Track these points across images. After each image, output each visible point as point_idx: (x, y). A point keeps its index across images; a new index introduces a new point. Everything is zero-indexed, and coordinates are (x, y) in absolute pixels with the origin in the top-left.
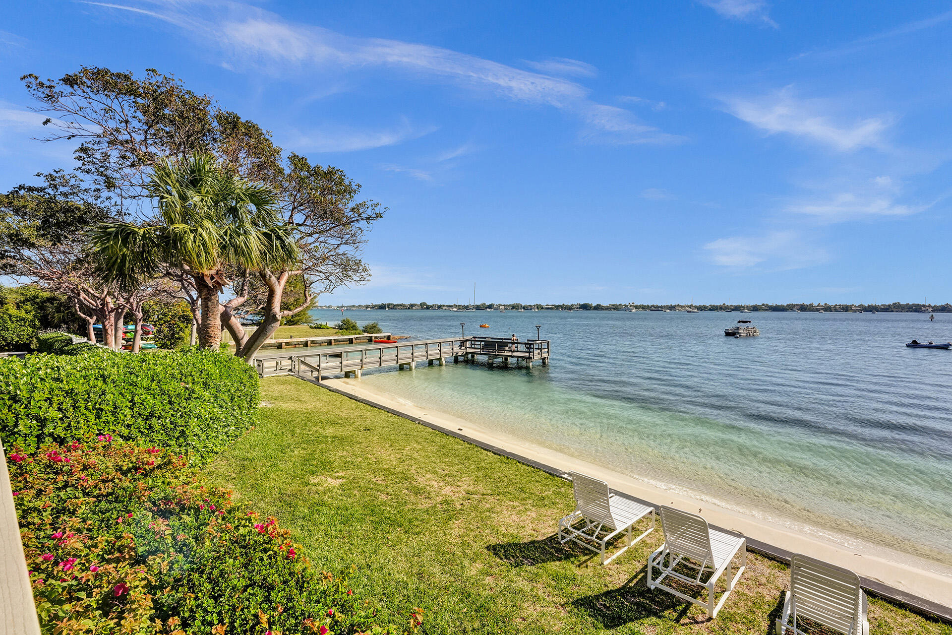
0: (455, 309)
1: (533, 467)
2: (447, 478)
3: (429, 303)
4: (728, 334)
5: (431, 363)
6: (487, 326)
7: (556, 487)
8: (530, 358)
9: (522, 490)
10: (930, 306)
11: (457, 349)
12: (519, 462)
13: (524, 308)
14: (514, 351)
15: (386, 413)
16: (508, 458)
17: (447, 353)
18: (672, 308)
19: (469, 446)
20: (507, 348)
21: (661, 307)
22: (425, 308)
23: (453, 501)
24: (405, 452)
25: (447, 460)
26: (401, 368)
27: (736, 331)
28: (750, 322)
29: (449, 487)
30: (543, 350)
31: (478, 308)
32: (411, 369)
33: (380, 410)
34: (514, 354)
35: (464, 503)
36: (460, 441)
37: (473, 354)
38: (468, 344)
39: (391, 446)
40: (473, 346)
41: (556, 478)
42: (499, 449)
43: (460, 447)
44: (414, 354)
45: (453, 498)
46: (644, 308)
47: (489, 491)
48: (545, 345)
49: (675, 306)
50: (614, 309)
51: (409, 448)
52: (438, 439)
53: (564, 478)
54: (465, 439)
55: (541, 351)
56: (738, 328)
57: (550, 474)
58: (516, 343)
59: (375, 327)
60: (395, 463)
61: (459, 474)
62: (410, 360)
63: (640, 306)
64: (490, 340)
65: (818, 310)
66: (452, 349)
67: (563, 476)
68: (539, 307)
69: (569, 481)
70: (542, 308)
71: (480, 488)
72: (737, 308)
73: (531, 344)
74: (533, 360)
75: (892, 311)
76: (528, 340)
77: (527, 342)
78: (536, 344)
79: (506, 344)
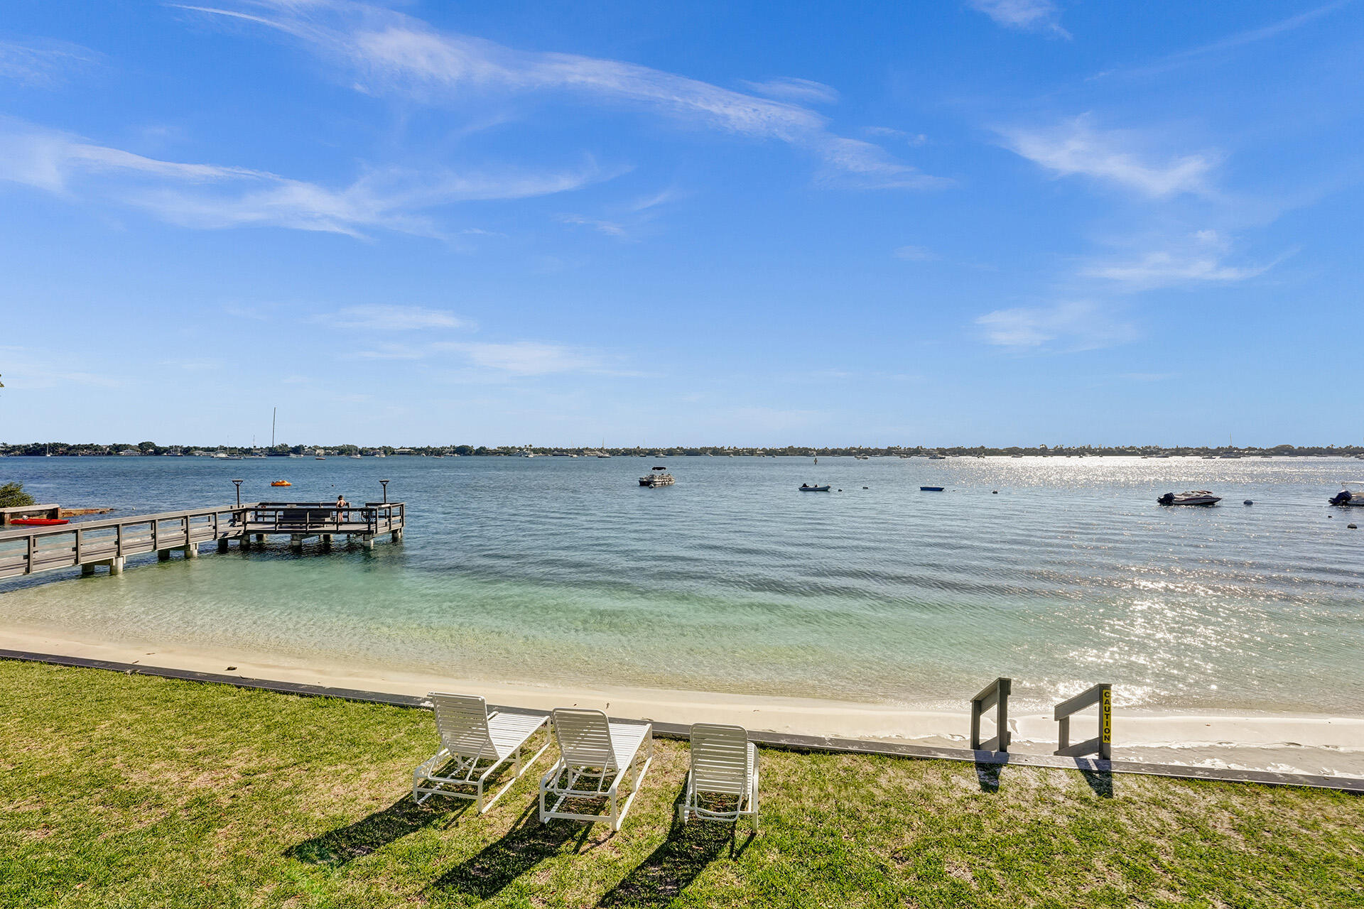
0: (223, 455)
1: (373, 703)
2: (200, 760)
3: (160, 443)
4: (643, 484)
5: (164, 556)
6: (286, 483)
7: (411, 724)
8: (370, 532)
9: (353, 743)
10: (814, 450)
11: (224, 526)
12: (348, 700)
13: (361, 453)
14: (341, 523)
15: (46, 666)
16: (327, 698)
17: (201, 534)
18: (579, 452)
19: (249, 693)
20: (327, 520)
21: (567, 451)
22: (151, 454)
23: (214, 795)
24: (97, 735)
25: (200, 727)
26: (88, 572)
27: (651, 480)
28: (665, 468)
29: (206, 774)
30: (393, 519)
31: (273, 452)
32: (113, 572)
33: (25, 664)
34: (341, 528)
35: (239, 793)
36: (230, 689)
37: (260, 535)
38: (249, 516)
39: (59, 729)
40: (260, 520)
41: (411, 711)
42: (310, 688)
43: (230, 698)
44: (123, 543)
45: (215, 790)
46: (544, 451)
47: (292, 760)
48: (395, 510)
49: (583, 449)
50: (505, 454)
51: (108, 723)
52: (180, 695)
53: (424, 707)
54: (240, 683)
55: (389, 520)
56: (653, 477)
57: (402, 706)
58: (345, 510)
59: (11, 493)
60: (68, 761)
61: (228, 745)
62: (112, 555)
63: (540, 449)
64: (295, 507)
65: (728, 454)
66: (215, 527)
67: (422, 704)
68: (388, 451)
69: (432, 709)
70: (393, 453)
71: (273, 759)
72: (652, 452)
73: (372, 510)
74: (375, 535)
75: (788, 455)
76: (367, 505)
77: (364, 506)
78: (380, 509)
79: (327, 513)
